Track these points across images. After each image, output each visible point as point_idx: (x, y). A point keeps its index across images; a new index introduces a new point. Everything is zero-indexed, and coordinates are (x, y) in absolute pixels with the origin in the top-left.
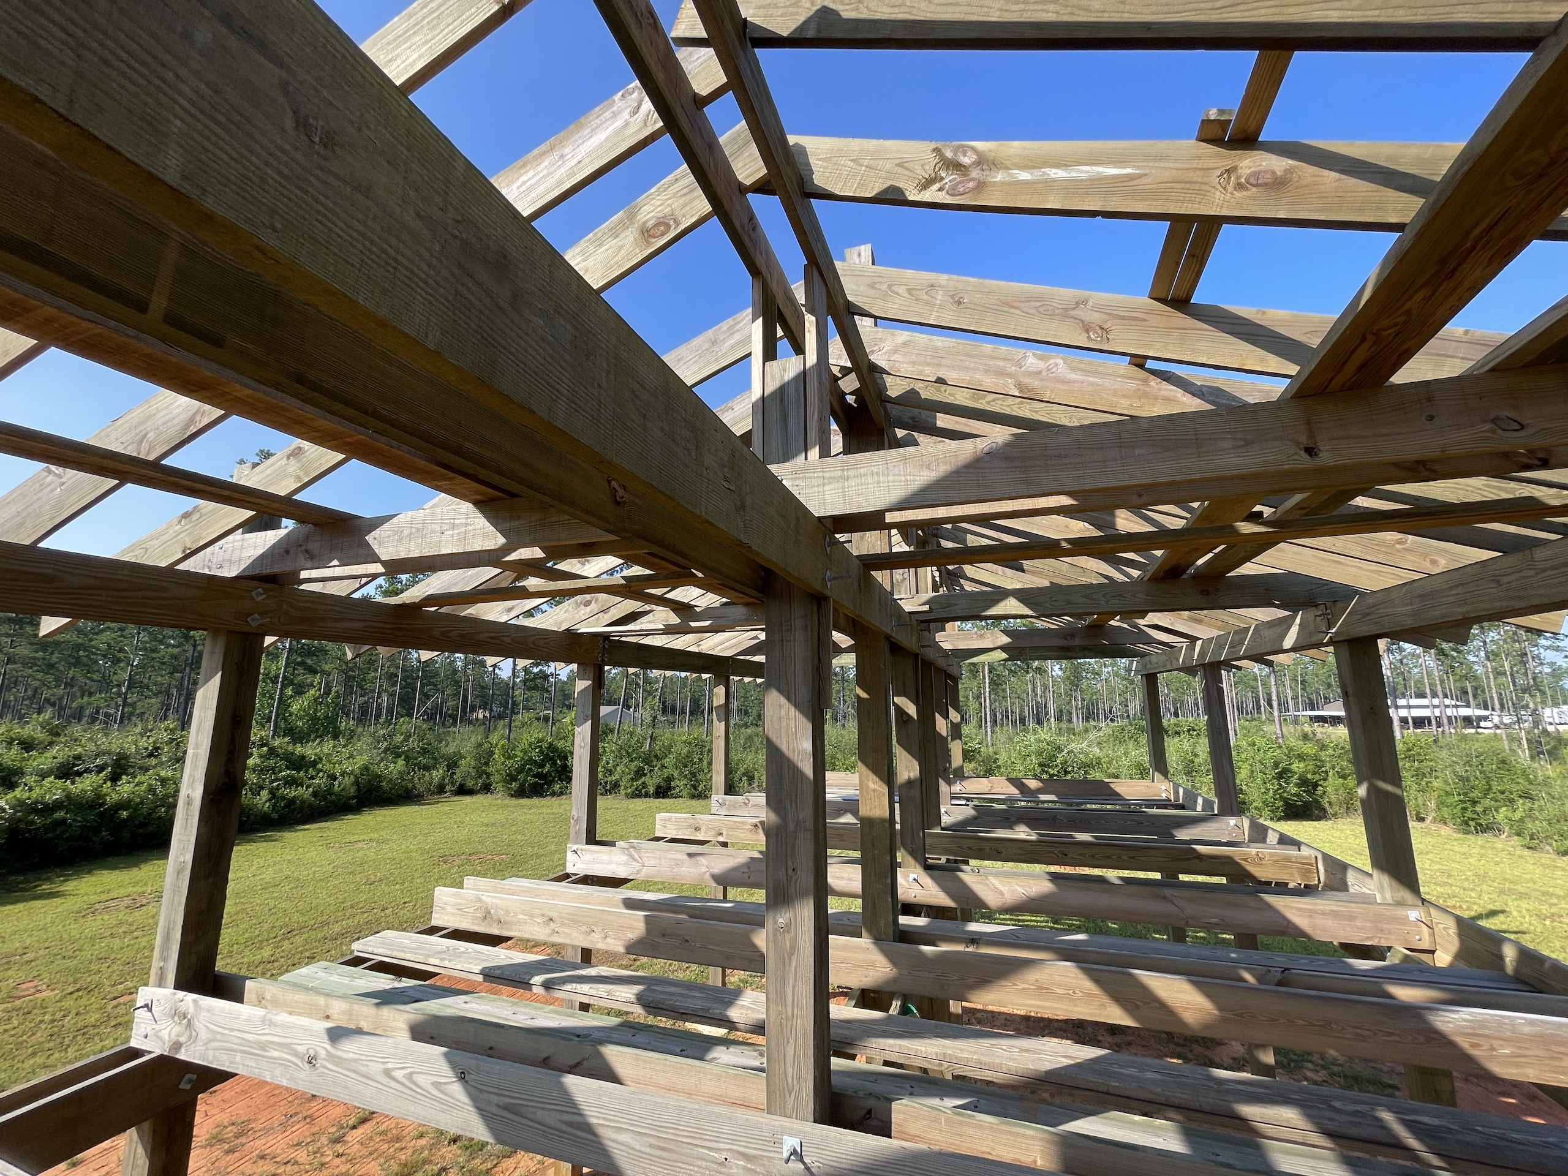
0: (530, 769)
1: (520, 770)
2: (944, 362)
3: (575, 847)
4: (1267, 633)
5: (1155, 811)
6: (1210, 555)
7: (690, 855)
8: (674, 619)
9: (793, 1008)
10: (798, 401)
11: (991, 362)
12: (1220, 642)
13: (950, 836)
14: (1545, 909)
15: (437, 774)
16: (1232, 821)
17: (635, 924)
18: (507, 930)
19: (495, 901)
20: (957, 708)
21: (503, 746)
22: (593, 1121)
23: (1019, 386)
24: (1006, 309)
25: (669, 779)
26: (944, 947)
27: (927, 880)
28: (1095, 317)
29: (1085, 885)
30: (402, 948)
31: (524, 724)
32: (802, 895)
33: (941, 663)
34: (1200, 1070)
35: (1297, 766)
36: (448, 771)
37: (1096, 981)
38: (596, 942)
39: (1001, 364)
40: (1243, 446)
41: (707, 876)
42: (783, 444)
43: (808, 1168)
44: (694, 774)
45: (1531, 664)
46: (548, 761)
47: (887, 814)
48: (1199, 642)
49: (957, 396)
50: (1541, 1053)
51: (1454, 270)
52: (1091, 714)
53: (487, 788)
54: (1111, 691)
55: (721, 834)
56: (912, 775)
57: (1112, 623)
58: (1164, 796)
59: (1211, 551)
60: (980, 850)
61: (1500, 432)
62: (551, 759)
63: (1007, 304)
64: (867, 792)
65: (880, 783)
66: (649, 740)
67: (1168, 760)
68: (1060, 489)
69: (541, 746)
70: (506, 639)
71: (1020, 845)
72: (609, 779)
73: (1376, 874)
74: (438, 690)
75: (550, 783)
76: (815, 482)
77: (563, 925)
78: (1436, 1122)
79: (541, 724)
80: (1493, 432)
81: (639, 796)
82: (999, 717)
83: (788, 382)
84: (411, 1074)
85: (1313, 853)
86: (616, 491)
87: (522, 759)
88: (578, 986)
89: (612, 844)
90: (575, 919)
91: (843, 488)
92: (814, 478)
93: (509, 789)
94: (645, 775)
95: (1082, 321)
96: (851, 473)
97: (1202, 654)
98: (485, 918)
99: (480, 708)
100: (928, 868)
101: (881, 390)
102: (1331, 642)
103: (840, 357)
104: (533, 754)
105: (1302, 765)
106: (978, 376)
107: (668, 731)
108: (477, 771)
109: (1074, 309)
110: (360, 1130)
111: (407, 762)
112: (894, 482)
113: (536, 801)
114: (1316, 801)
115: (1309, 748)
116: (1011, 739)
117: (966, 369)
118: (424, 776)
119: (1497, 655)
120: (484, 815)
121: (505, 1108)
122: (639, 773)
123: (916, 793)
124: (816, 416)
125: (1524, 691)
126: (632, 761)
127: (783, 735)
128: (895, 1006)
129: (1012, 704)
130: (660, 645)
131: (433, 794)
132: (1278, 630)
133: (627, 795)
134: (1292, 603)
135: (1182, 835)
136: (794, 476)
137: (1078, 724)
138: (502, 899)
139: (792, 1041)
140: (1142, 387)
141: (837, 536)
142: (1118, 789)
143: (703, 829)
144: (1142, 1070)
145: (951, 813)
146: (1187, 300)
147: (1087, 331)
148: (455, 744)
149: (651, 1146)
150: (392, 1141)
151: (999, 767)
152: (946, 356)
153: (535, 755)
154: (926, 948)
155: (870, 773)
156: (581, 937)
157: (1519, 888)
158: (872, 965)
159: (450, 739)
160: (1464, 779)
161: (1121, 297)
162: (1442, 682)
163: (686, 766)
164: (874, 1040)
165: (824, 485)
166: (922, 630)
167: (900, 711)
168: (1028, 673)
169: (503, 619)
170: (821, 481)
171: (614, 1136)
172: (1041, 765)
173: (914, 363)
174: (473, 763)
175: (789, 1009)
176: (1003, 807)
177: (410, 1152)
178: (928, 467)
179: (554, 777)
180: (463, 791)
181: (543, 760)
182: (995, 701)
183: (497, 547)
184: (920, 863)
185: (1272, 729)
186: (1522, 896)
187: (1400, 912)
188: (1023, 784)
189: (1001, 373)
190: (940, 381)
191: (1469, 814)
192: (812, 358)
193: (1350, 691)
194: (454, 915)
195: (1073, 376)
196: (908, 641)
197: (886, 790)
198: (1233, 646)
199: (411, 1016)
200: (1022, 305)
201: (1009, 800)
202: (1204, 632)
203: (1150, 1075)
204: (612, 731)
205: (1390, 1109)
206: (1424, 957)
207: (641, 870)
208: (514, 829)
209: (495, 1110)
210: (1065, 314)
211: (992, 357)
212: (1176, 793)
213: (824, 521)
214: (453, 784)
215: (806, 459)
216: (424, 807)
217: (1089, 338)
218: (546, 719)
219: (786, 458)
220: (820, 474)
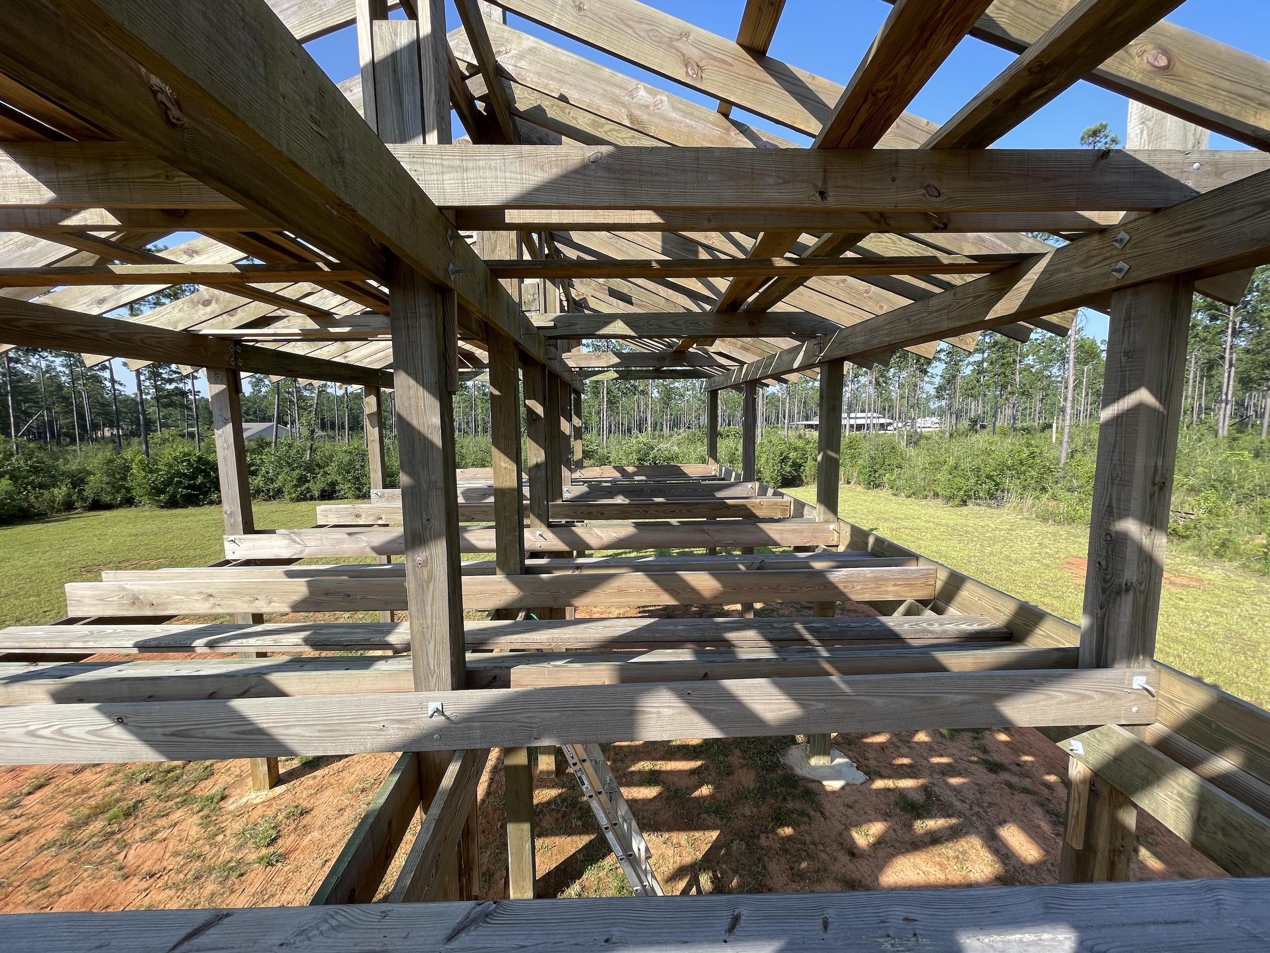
0: (180, 482)
1: (169, 482)
2: (567, 78)
3: (232, 538)
4: (786, 358)
5: (707, 482)
6: (757, 294)
7: (349, 534)
8: (311, 325)
9: (432, 619)
10: (413, 75)
11: (608, 88)
12: (756, 365)
13: (569, 506)
14: (894, 526)
15: (60, 492)
16: (750, 485)
17: (299, 588)
18: (162, 610)
19: (141, 587)
20: (579, 417)
21: (141, 461)
22: (265, 726)
23: (631, 116)
24: (621, 26)
25: (333, 484)
26: (558, 573)
27: (549, 534)
28: (693, 53)
29: (656, 528)
30: (35, 639)
31: (164, 441)
32: (436, 537)
33: (566, 376)
34: (709, 620)
35: (792, 455)
36: (74, 488)
37: (656, 581)
38: (261, 607)
39: (617, 91)
40: (781, 184)
41: (368, 549)
42: (399, 123)
43: (448, 718)
44: (357, 479)
45: (919, 392)
46: (200, 473)
47: (516, 485)
48: (746, 366)
49: (579, 121)
50: (873, 586)
51: (927, 40)
52: (676, 424)
53: (129, 502)
54: (690, 409)
55: (380, 518)
56: (539, 461)
57: (691, 350)
58: (713, 473)
59: (757, 291)
60: (589, 513)
61: (928, 196)
62: (204, 471)
63: (622, 21)
64: (499, 469)
65: (511, 462)
66: (309, 452)
67: (719, 451)
68: (649, 203)
69: (189, 460)
70: (101, 334)
71: (617, 508)
72: (272, 486)
73: (818, 506)
74: (41, 407)
75: (206, 494)
76: (434, 169)
77: (223, 598)
78: (820, 625)
79: (186, 440)
80: (924, 195)
81: (305, 499)
82: (613, 427)
83: (401, 49)
84: (60, 729)
85: (790, 499)
86: (167, 108)
87: (168, 472)
88: (244, 641)
89: (273, 532)
90: (237, 592)
91: (462, 179)
92: (433, 164)
93: (157, 501)
94: (309, 481)
95: (684, 55)
96: (470, 164)
97: (746, 374)
98: (134, 603)
99: (105, 426)
100: (550, 526)
101: (509, 101)
102: (820, 364)
103: (465, 52)
104: (180, 467)
105: (795, 454)
106: (597, 100)
107: (328, 445)
108: (113, 487)
109: (678, 40)
110: (38, 795)
111: (16, 482)
112: (511, 179)
113: (191, 510)
114: (799, 476)
115: (800, 443)
116: (620, 442)
117: (586, 90)
118: (42, 494)
119: (904, 385)
120: (130, 526)
121: (173, 734)
122: (302, 480)
123: (542, 473)
124: (433, 97)
125: (912, 407)
126: (293, 470)
127: (413, 412)
128: (521, 615)
129: (623, 418)
130: (302, 353)
131: (58, 511)
132: (791, 356)
133: (292, 499)
134: (801, 336)
135: (719, 495)
136: (412, 160)
137: (666, 431)
138: (149, 585)
139: (432, 642)
140: (724, 136)
141: (460, 232)
142: (685, 471)
143: (363, 516)
144: (676, 626)
145: (570, 491)
146: (764, 52)
147: (686, 66)
148: (77, 461)
149: (319, 731)
150: (77, 794)
151: (610, 462)
152: (568, 72)
153: (183, 468)
154: (544, 576)
155: (502, 455)
156: (246, 606)
157: (886, 516)
158: (504, 592)
159: (69, 457)
160: (873, 458)
161: (716, 37)
162: (875, 402)
163: (349, 472)
164: (503, 638)
165: (443, 173)
166: (549, 345)
167: (530, 411)
168: (635, 394)
169: (95, 311)
170: (439, 169)
171: (284, 731)
172: (639, 460)
173: (539, 74)
174: (105, 479)
175: (429, 621)
176: (609, 484)
177: (101, 797)
178: (542, 168)
179: (210, 488)
180: (97, 505)
181: (193, 472)
182: (611, 415)
183: (43, 203)
184: (544, 523)
185: (782, 433)
186: (886, 520)
187: (826, 526)
188: (624, 470)
189: (616, 101)
190: (563, 98)
191: (872, 479)
192: (426, 27)
193: (824, 395)
194: (94, 605)
195: (673, 115)
196: (536, 351)
197: (514, 467)
198: (765, 368)
199: (51, 687)
200: (636, 25)
201: (614, 481)
202: (749, 358)
203: (680, 628)
204: (268, 444)
205: (801, 623)
206: (833, 549)
207: (304, 550)
208: (169, 536)
209: (161, 738)
210: (670, 44)
211: (609, 83)
212: (721, 471)
213: (445, 212)
214: (84, 500)
215: (424, 142)
216: (49, 525)
217: (687, 73)
218: (191, 435)
219: (403, 139)
220: (439, 161)
